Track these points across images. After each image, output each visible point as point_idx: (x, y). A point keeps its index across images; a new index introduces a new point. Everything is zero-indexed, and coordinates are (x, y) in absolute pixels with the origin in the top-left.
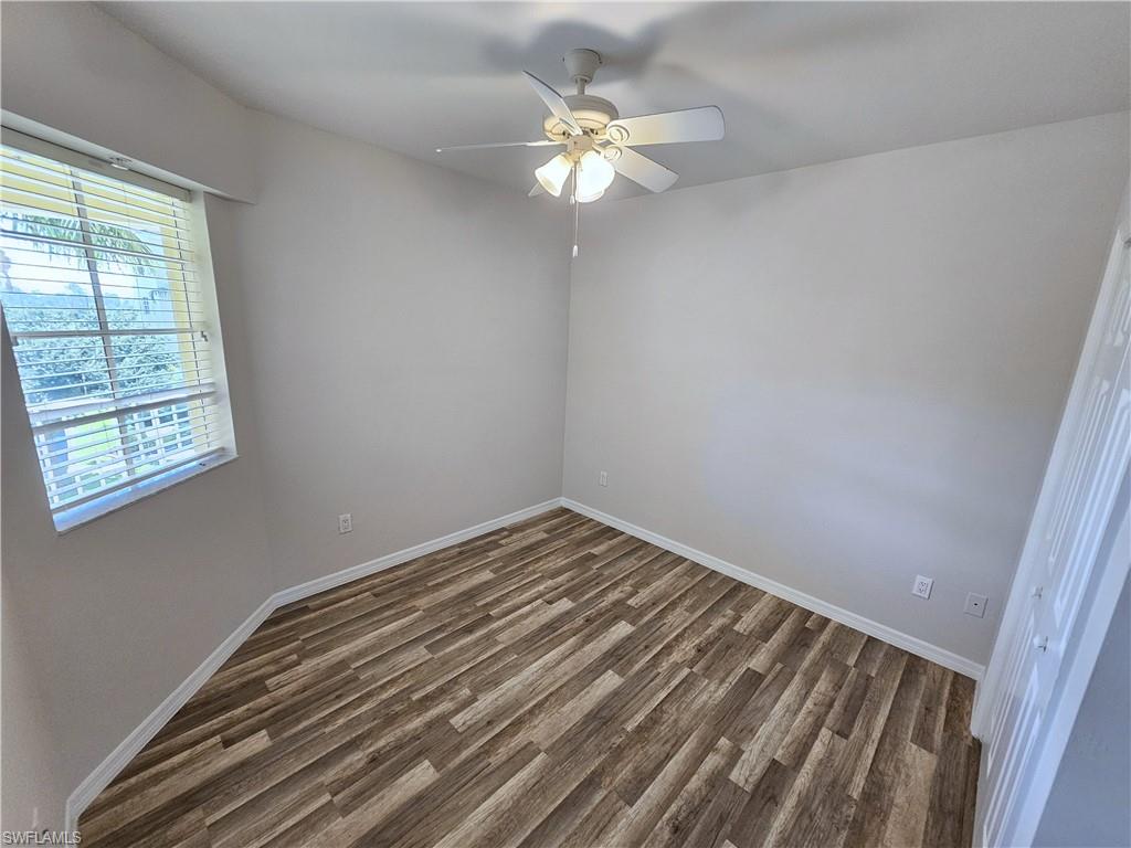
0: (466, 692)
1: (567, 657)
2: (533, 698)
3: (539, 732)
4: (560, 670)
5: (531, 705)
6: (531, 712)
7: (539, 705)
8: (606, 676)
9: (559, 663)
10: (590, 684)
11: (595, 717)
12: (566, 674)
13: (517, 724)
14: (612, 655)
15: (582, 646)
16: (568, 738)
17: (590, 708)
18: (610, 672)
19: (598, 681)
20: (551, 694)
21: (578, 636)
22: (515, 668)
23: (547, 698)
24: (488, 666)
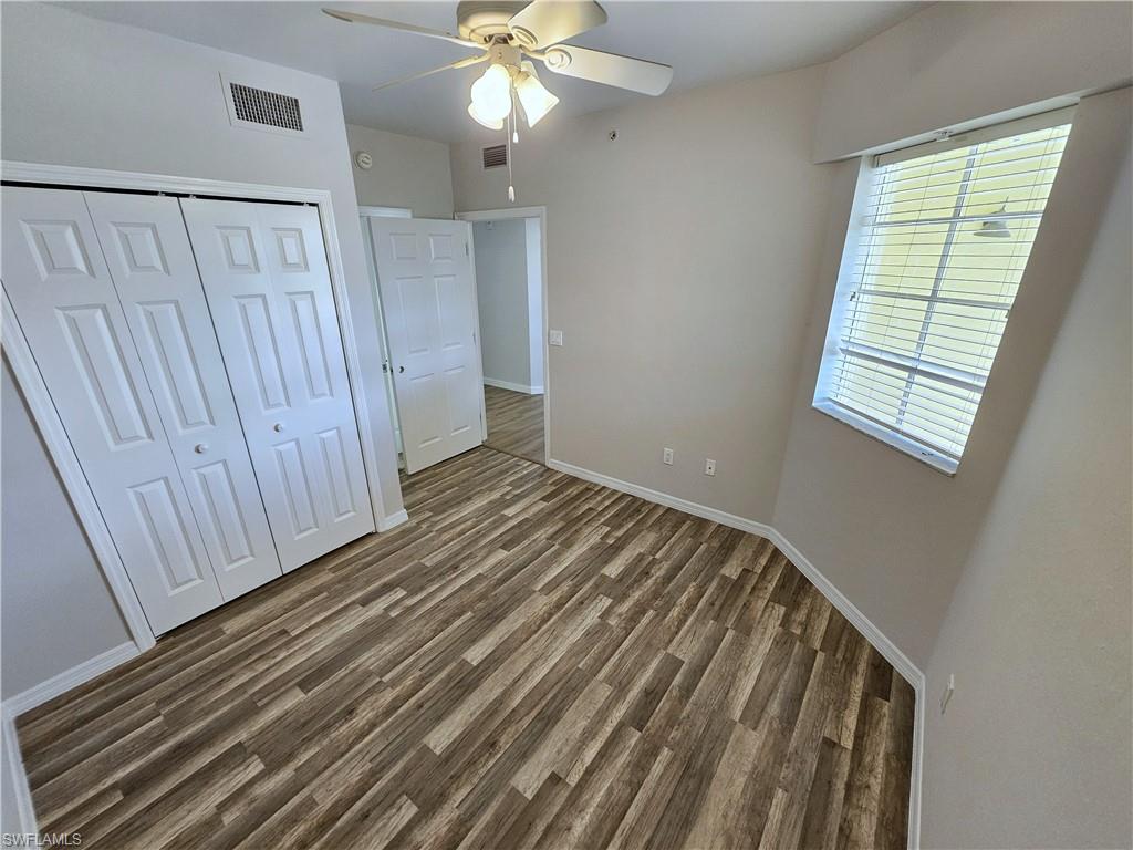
0: (613, 622)
1: (522, 675)
2: (551, 626)
3: (541, 604)
4: (529, 657)
5: (552, 620)
6: (551, 615)
7: (544, 621)
8: (479, 659)
9: (531, 666)
10: (498, 648)
11: (496, 619)
12: (523, 654)
13: (559, 605)
14: (469, 686)
15: (504, 694)
16: (519, 601)
17: (500, 625)
18: (475, 664)
19: (489, 651)
20: (536, 632)
21: (509, 710)
22: (577, 651)
23: (539, 628)
24: (604, 650)
